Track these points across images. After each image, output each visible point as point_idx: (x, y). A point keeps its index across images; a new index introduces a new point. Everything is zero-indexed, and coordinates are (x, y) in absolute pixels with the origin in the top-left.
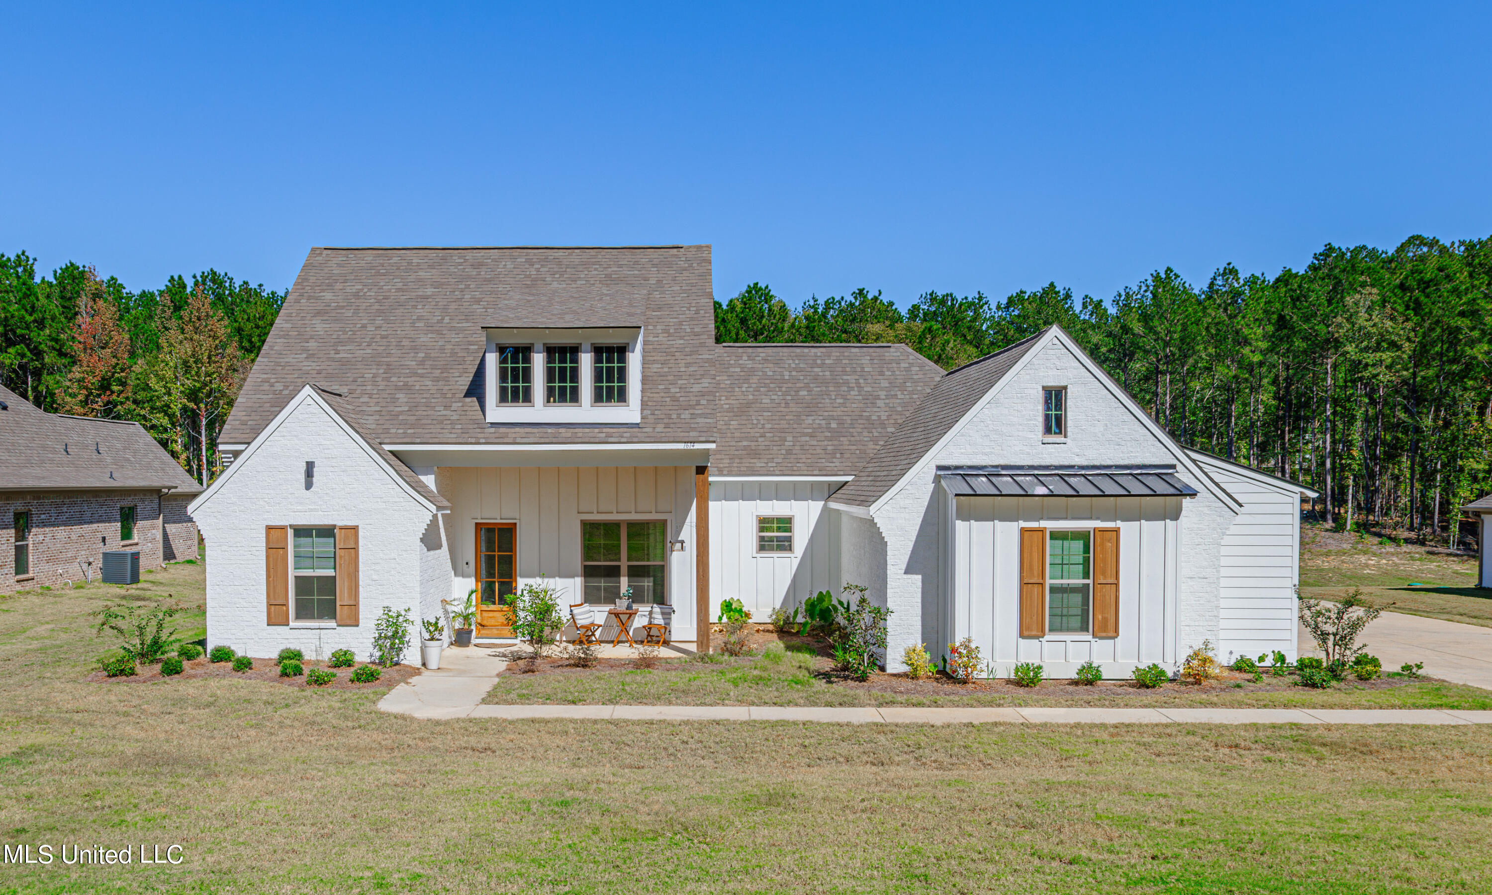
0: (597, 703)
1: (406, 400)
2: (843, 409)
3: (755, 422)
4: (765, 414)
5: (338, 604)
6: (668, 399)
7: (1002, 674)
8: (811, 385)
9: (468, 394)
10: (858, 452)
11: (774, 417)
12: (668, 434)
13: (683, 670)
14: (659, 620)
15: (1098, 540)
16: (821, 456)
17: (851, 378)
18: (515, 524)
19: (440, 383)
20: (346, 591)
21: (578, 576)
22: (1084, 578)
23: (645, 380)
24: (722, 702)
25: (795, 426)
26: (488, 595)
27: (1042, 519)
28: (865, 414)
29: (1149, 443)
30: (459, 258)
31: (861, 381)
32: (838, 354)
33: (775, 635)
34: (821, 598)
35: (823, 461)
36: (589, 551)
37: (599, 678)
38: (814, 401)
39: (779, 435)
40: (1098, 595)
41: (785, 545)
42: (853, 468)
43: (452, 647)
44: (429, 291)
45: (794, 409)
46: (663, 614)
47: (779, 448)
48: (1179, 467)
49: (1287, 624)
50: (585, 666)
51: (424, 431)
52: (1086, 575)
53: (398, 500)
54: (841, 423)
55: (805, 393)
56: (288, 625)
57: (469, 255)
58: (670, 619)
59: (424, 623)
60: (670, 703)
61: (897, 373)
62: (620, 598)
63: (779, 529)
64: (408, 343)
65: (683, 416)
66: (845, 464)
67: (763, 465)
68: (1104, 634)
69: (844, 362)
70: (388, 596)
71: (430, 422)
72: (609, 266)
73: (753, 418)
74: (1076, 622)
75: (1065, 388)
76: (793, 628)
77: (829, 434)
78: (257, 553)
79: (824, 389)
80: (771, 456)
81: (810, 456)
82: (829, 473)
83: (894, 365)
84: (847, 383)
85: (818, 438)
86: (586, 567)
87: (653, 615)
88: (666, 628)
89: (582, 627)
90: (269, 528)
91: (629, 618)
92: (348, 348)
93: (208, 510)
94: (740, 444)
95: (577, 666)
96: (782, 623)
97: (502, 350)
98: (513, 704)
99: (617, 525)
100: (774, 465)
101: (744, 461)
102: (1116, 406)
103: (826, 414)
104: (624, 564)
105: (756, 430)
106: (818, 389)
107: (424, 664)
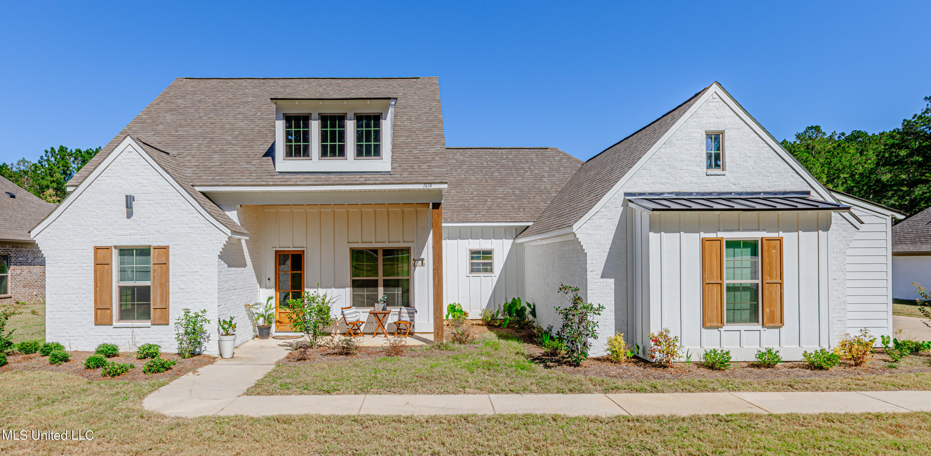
0: (350, 393)
1: (219, 159)
2: (522, 183)
3: (467, 190)
4: (472, 186)
5: (152, 307)
6: (412, 157)
7: (695, 358)
8: (501, 170)
9: (266, 155)
10: (534, 208)
11: (478, 188)
12: (412, 178)
13: (425, 357)
14: (406, 317)
15: (765, 248)
16: (510, 210)
17: (526, 166)
18: (304, 251)
19: (247, 149)
20: (158, 297)
21: (348, 287)
22: (752, 279)
23: (394, 146)
24: (463, 389)
25: (492, 193)
26: (283, 302)
27: (719, 230)
28: (536, 186)
29: (789, 175)
30: (274, 83)
31: (532, 167)
32: (516, 153)
33: (485, 328)
34: (514, 302)
35: (512, 213)
36: (356, 269)
37: (356, 366)
38: (503, 179)
39: (483, 198)
40: (766, 292)
41: (488, 268)
42: (533, 218)
43: (256, 339)
44: (250, 99)
45: (491, 183)
46: (409, 313)
47: (483, 206)
48: (813, 193)
49: (884, 315)
50: (347, 354)
51: (228, 177)
52: (754, 275)
53: (201, 226)
54: (522, 191)
55: (498, 174)
56: (112, 325)
57: (280, 82)
58: (414, 317)
59: (219, 321)
60: (416, 392)
61: (554, 163)
62: (378, 303)
63: (484, 258)
64: (228, 127)
65: (422, 167)
66: (527, 215)
67: (473, 216)
68: (772, 325)
69: (520, 157)
70: (193, 301)
71: (234, 172)
72: (372, 87)
73: (465, 188)
74: (746, 314)
75: (723, 133)
76: (496, 322)
77: (515, 198)
78: (88, 268)
79: (509, 172)
80: (478, 211)
81: (503, 210)
82: (517, 220)
83: (552, 159)
84: (523, 168)
85: (508, 200)
86: (354, 281)
87: (401, 315)
88: (410, 324)
89: (350, 323)
90: (97, 249)
91: (384, 317)
92: (185, 129)
93: (48, 235)
94: (458, 203)
95: (341, 354)
96: (489, 319)
97: (288, 119)
98: (273, 394)
99: (375, 251)
100: (481, 216)
101: (461, 213)
102: (763, 145)
103: (512, 186)
104: (381, 278)
105: (468, 195)
106: (506, 172)
107: (221, 355)
